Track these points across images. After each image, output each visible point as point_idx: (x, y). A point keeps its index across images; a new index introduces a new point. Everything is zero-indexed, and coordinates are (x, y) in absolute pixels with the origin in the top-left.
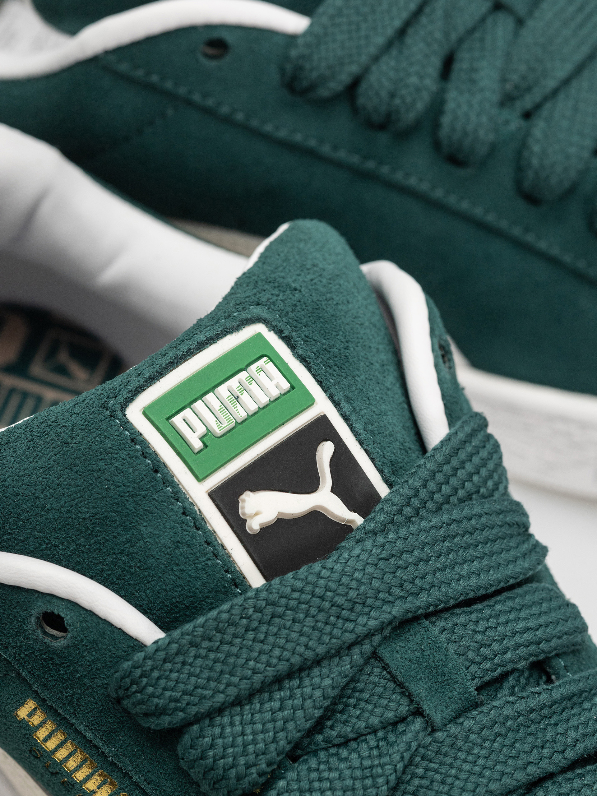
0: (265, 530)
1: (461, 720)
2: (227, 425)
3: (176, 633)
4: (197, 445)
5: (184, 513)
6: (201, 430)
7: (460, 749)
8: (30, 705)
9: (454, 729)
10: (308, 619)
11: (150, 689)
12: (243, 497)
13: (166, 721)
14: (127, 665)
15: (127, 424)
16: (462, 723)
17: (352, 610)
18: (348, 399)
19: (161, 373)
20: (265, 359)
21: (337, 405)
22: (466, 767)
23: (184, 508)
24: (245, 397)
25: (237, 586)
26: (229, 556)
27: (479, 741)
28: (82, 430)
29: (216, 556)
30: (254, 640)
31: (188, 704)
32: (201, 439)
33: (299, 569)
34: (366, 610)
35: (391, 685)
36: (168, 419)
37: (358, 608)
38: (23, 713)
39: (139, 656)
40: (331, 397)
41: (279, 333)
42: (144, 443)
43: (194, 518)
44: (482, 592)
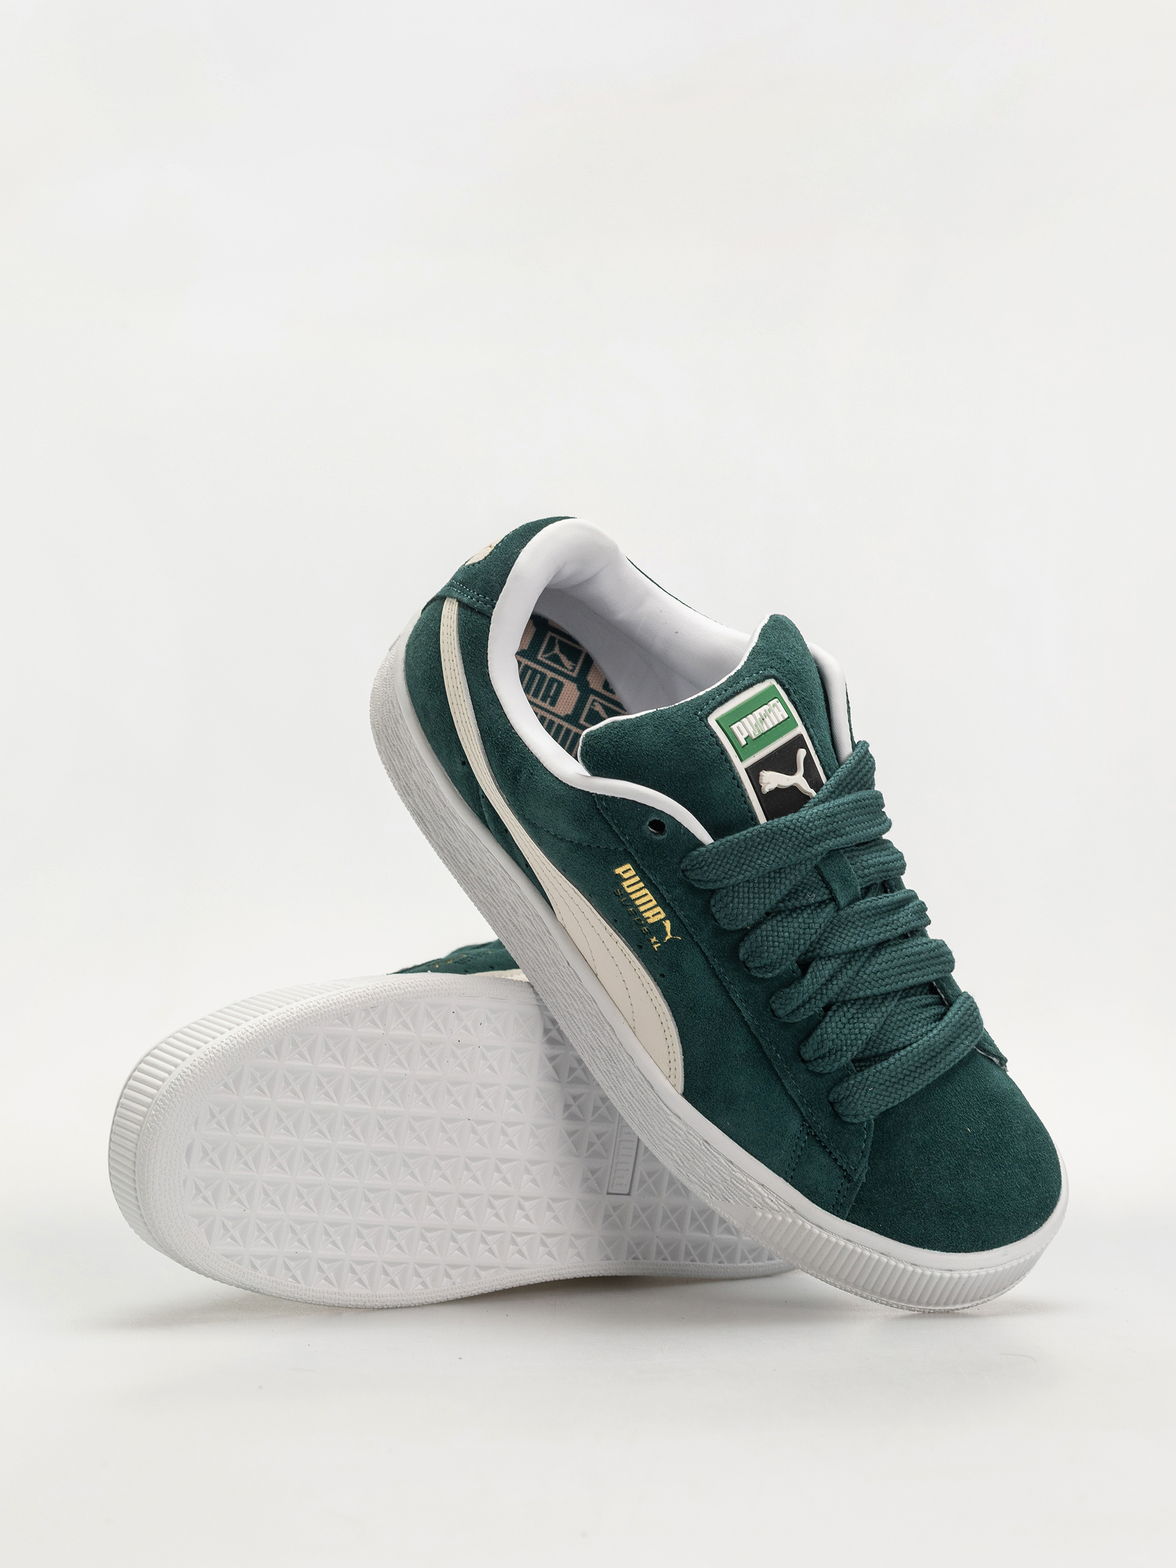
0: (771, 792)
1: (852, 906)
2: (757, 734)
3: (718, 843)
4: (744, 742)
5: (733, 778)
6: (746, 735)
7: (849, 921)
8: (628, 866)
9: (849, 910)
10: (791, 843)
11: (706, 868)
12: (761, 773)
13: (710, 886)
14: (696, 853)
15: (708, 726)
16: (853, 908)
17: (811, 841)
18: (812, 727)
19: (727, 700)
20: (777, 700)
21: (807, 729)
22: (852, 931)
23: (734, 775)
24: (767, 720)
25: (752, 821)
26: (751, 804)
27: (859, 918)
28: (685, 726)
29: (745, 803)
30: (762, 850)
31: (724, 878)
32: (745, 739)
33: (787, 815)
34: (817, 842)
35: (821, 883)
36: (730, 726)
37: (814, 841)
38: (619, 871)
39: (702, 849)
40: (805, 726)
41: (783, 686)
42: (717, 737)
43: (738, 782)
44: (866, 840)
